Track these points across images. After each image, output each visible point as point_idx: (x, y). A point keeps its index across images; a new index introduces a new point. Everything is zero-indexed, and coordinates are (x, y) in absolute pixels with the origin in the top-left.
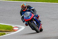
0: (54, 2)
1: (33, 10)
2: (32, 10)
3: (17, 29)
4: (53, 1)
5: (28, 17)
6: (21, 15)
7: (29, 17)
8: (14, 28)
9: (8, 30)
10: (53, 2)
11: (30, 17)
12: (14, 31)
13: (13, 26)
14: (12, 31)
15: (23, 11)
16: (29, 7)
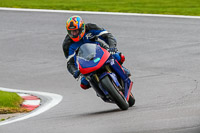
0: (163, 13)
1: (105, 38)
2: (101, 37)
3: (36, 103)
4: (161, 10)
5: (92, 59)
6: (67, 55)
7: (95, 61)
8: (24, 99)
9: (6, 109)
10: (158, 13)
11: (99, 59)
12: (26, 110)
13: (21, 95)
14: (17, 112)
15: (72, 42)
16: (92, 29)
